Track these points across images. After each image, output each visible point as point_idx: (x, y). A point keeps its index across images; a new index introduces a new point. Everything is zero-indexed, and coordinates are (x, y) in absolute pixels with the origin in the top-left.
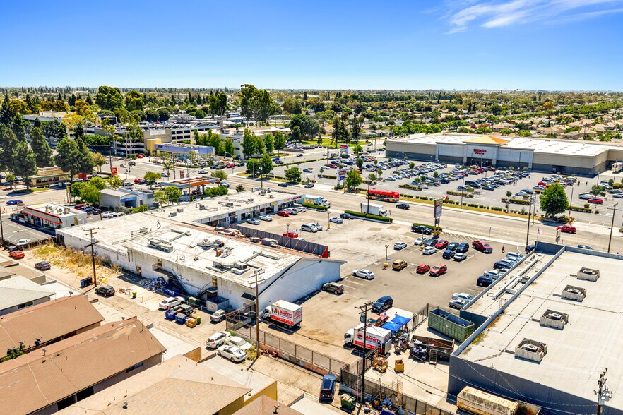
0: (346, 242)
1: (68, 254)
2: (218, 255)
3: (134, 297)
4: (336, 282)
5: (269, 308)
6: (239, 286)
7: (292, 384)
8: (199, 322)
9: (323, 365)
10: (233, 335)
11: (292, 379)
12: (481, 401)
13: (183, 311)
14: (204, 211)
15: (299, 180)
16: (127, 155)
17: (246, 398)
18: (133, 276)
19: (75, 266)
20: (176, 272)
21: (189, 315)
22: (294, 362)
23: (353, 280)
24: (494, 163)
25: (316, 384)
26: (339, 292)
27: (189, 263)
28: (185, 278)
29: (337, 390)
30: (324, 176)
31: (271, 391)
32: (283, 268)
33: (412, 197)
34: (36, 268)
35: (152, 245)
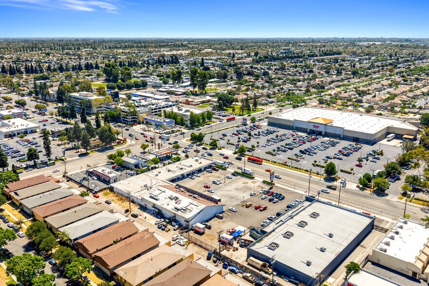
0: (231, 191)
1: (116, 196)
2: (176, 203)
3: (145, 218)
4: (221, 214)
5: (194, 226)
6: (183, 217)
7: (199, 254)
8: (169, 230)
9: (210, 248)
10: (181, 236)
11: (199, 252)
12: (253, 261)
13: (164, 226)
14: (170, 172)
15: (217, 147)
16: (129, 123)
17: (184, 258)
18: (143, 208)
19: (120, 202)
20: (160, 209)
21: (166, 227)
22: (201, 246)
23: (228, 212)
24: (323, 133)
25: (206, 253)
26: (221, 218)
27: (165, 206)
28: (164, 212)
29: (213, 256)
30: (230, 144)
31: (191, 256)
32: (199, 211)
33: (269, 161)
34: (106, 202)
35: (151, 197)
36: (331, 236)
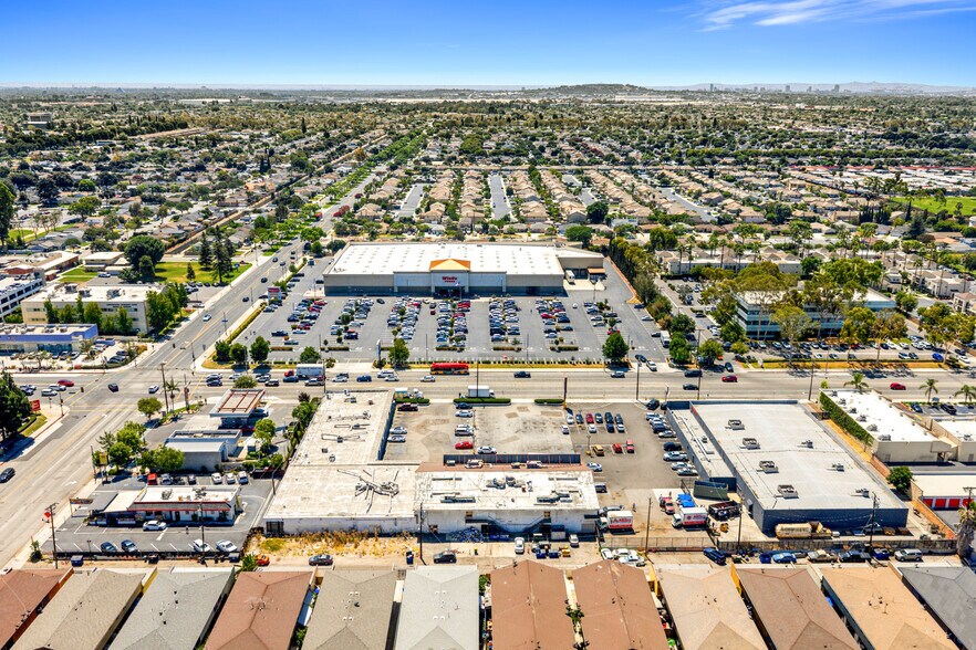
0: (517, 438)
2: (524, 490)
3: (477, 553)
5: (605, 521)
14: (345, 442)
35: (447, 501)
36: (810, 445)
